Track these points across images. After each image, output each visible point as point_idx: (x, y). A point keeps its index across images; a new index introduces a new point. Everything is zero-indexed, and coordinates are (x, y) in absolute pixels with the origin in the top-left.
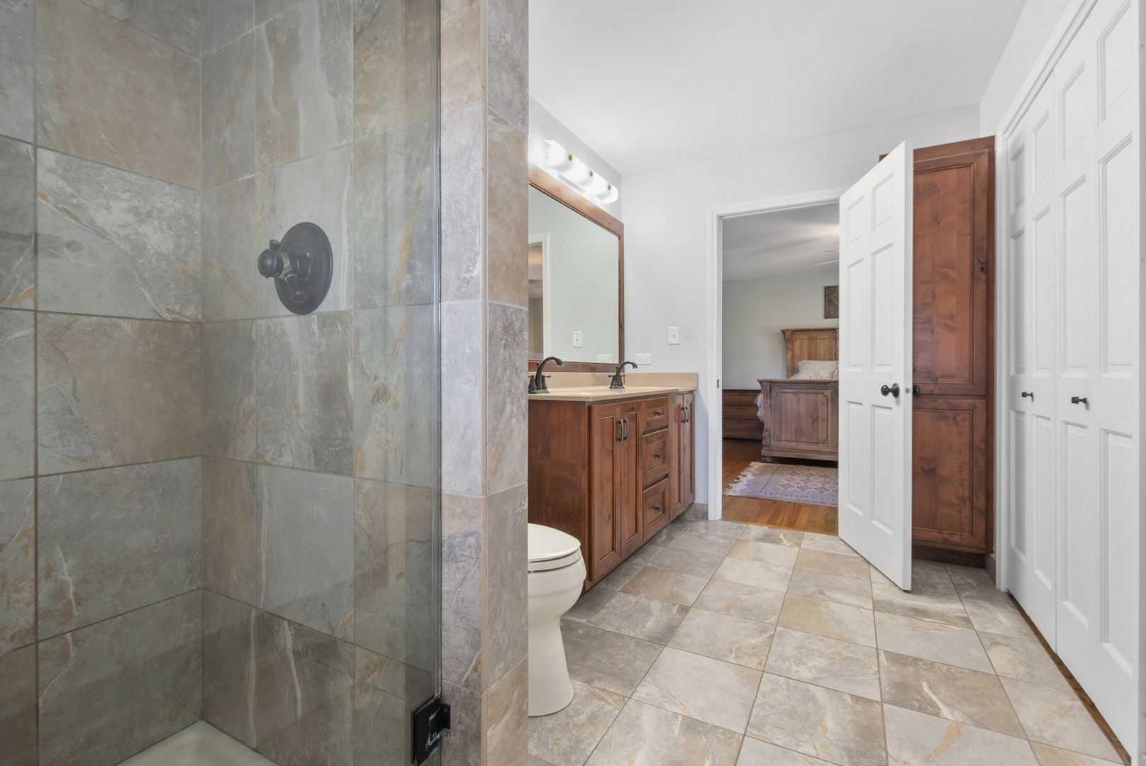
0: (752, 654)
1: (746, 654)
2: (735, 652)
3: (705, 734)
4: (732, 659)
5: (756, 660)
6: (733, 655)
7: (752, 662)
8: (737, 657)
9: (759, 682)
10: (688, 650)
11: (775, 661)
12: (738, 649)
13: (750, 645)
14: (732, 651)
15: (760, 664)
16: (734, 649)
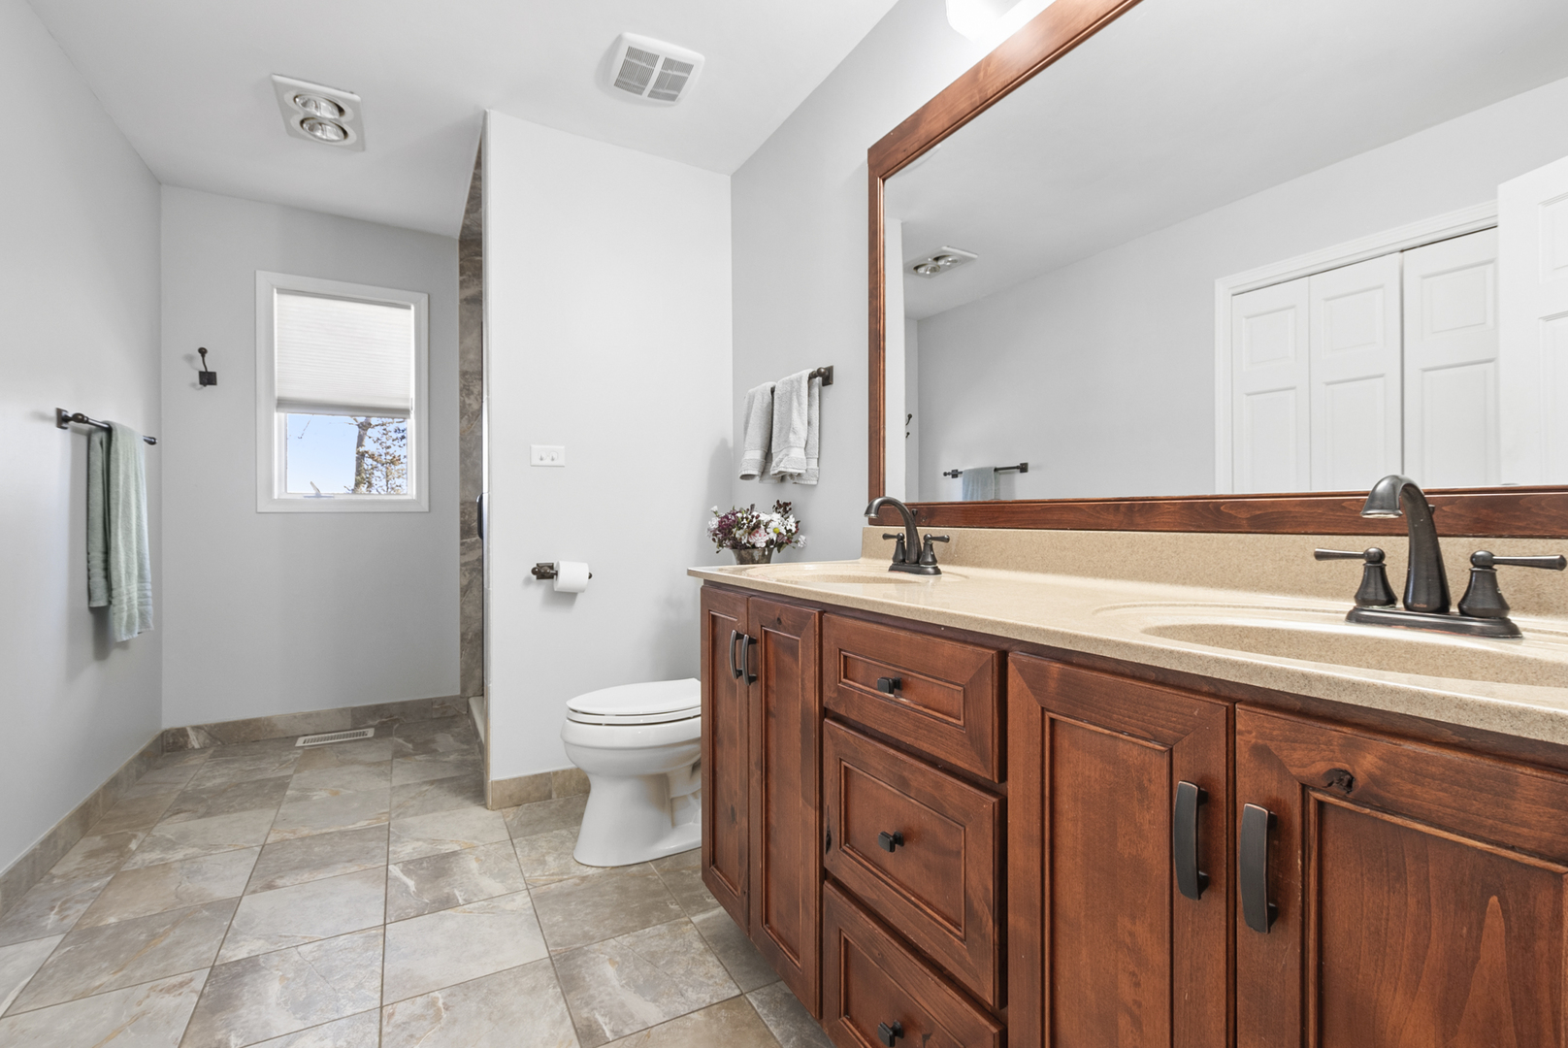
0: (409, 1023)
1: (422, 1017)
2: (439, 1009)
3: (427, 904)
4: (440, 996)
5: (398, 1018)
6: (440, 1004)
7: (403, 1011)
8: (433, 1003)
9: (385, 987)
10: (515, 970)
11: (365, 1035)
12: (438, 1017)
13: (419, 1039)
14: (447, 1009)
15: (391, 1015)
16: (444, 1015)
